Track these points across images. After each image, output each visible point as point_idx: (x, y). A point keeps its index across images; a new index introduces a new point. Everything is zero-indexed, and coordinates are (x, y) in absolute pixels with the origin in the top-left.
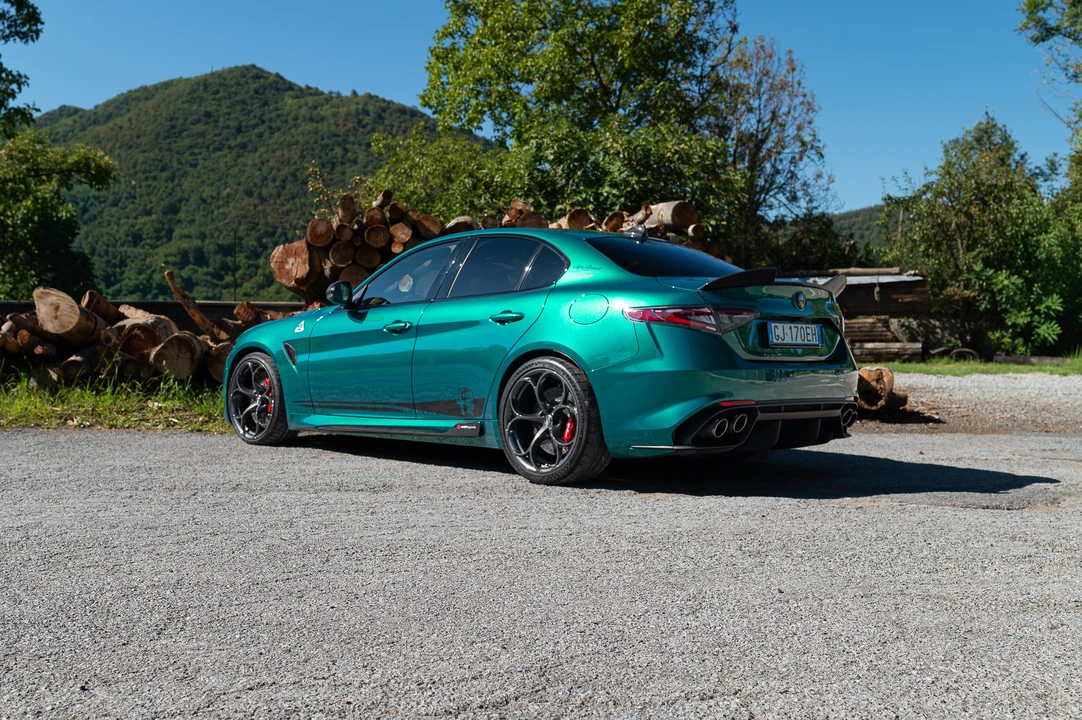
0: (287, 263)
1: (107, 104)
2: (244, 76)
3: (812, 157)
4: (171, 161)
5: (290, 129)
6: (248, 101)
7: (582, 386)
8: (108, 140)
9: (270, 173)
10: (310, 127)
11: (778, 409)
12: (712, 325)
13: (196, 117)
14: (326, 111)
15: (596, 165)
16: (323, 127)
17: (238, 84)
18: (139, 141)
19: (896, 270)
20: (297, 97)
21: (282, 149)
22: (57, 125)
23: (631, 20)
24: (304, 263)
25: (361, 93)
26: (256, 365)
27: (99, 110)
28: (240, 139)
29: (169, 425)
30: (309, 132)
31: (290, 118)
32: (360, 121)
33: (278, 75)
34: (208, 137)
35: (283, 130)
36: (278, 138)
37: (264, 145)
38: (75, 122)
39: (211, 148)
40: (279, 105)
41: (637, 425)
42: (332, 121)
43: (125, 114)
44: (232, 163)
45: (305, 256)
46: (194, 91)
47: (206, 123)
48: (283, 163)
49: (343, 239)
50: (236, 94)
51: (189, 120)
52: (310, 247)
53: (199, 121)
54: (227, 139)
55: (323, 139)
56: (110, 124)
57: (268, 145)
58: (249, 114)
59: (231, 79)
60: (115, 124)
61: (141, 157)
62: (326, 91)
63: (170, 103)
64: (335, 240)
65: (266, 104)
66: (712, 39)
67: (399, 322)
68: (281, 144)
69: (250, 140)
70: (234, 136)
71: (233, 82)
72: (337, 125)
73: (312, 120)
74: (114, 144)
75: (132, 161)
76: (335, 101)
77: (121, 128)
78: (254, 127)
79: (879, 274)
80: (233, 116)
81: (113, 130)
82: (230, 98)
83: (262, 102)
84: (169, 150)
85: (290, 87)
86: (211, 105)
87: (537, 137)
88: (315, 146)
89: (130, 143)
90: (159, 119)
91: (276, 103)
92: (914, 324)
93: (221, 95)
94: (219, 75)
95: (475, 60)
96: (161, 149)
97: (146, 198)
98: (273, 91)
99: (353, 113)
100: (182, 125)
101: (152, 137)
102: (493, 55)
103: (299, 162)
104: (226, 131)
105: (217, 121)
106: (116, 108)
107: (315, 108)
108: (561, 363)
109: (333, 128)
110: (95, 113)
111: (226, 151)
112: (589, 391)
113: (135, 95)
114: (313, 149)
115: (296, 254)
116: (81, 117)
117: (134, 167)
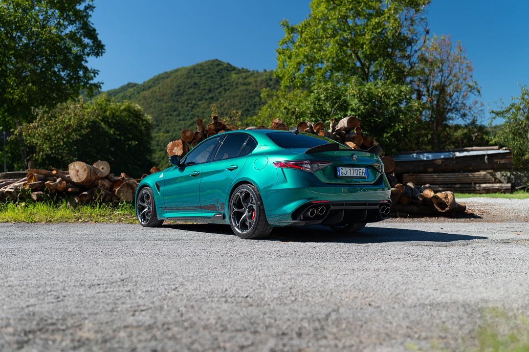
0: (174, 149)
1: (149, 81)
2: (212, 65)
3: (475, 93)
4: (178, 107)
5: (234, 89)
6: (214, 77)
7: (257, 196)
8: (150, 98)
9: (224, 111)
10: (243, 88)
11: (342, 205)
12: (308, 168)
13: (190, 85)
14: (251, 80)
15: (345, 101)
16: (250, 88)
17: (209, 69)
18: (163, 98)
19: (497, 147)
20: (237, 73)
21: (230, 99)
22: (126, 92)
23: (370, 31)
24: (181, 149)
25: (268, 70)
26: (145, 193)
27: (145, 84)
28: (210, 95)
29: (120, 221)
30: (243, 90)
31: (234, 84)
32: (268, 84)
33: (228, 64)
34: (195, 95)
35: (230, 90)
36: (229, 94)
37: (222, 97)
38: (135, 90)
39: (197, 100)
40: (229, 78)
41: (278, 212)
42: (254, 85)
43: (157, 85)
44: (207, 107)
45: (181, 146)
46: (189, 73)
47: (195, 88)
48: (231, 106)
49: (198, 139)
50: (208, 73)
51: (187, 87)
52: (184, 143)
53: (191, 87)
54: (204, 95)
55: (250, 93)
56: (150, 90)
57: (223, 97)
58: (214, 83)
59: (206, 66)
60: (153, 91)
61: (164, 105)
62: (251, 70)
63: (178, 79)
64: (194, 139)
65: (223, 77)
66: (414, 37)
67: (195, 171)
68: (230, 96)
69: (215, 96)
70: (208, 94)
71: (207, 68)
72: (257, 86)
73: (244, 84)
74: (152, 100)
75: (160, 108)
76: (256, 75)
77: (155, 92)
78: (217, 89)
79: (488, 150)
80: (207, 84)
81: (152, 93)
82: (205, 75)
83: (221, 77)
84: (177, 101)
85: (234, 69)
86: (197, 79)
87: (317, 89)
88: (246, 97)
89: (159, 99)
90: (173, 87)
91: (228, 76)
92: (509, 174)
93: (201, 74)
94: (201, 65)
95: (297, 54)
96: (174, 101)
97: (167, 125)
98: (226, 71)
99: (264, 80)
100: (183, 89)
101: (170, 96)
102: (304, 51)
103: (238, 105)
104: (204, 92)
105: (199, 87)
106: (153, 82)
107: (246, 78)
108: (250, 186)
109: (255, 88)
110: (144, 86)
111: (204, 101)
112: (260, 198)
113: (161, 76)
114: (245, 98)
115: (177, 146)
116: (137, 88)
117: (161, 110)
